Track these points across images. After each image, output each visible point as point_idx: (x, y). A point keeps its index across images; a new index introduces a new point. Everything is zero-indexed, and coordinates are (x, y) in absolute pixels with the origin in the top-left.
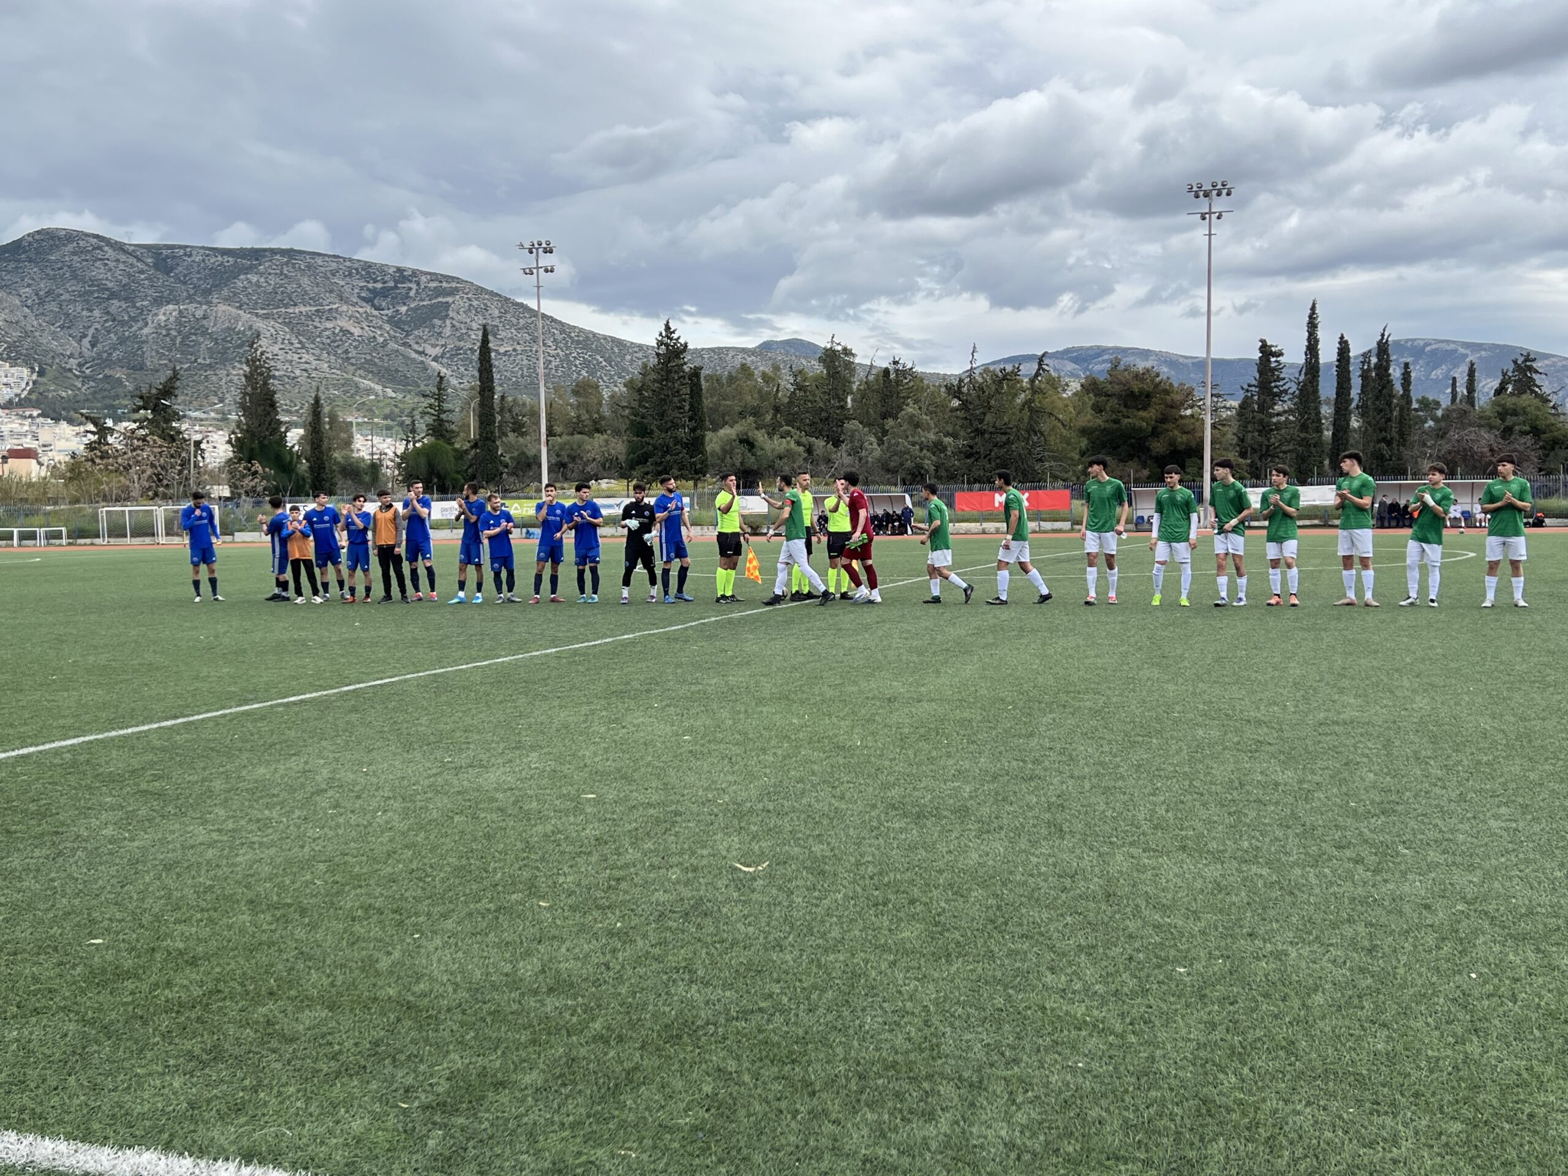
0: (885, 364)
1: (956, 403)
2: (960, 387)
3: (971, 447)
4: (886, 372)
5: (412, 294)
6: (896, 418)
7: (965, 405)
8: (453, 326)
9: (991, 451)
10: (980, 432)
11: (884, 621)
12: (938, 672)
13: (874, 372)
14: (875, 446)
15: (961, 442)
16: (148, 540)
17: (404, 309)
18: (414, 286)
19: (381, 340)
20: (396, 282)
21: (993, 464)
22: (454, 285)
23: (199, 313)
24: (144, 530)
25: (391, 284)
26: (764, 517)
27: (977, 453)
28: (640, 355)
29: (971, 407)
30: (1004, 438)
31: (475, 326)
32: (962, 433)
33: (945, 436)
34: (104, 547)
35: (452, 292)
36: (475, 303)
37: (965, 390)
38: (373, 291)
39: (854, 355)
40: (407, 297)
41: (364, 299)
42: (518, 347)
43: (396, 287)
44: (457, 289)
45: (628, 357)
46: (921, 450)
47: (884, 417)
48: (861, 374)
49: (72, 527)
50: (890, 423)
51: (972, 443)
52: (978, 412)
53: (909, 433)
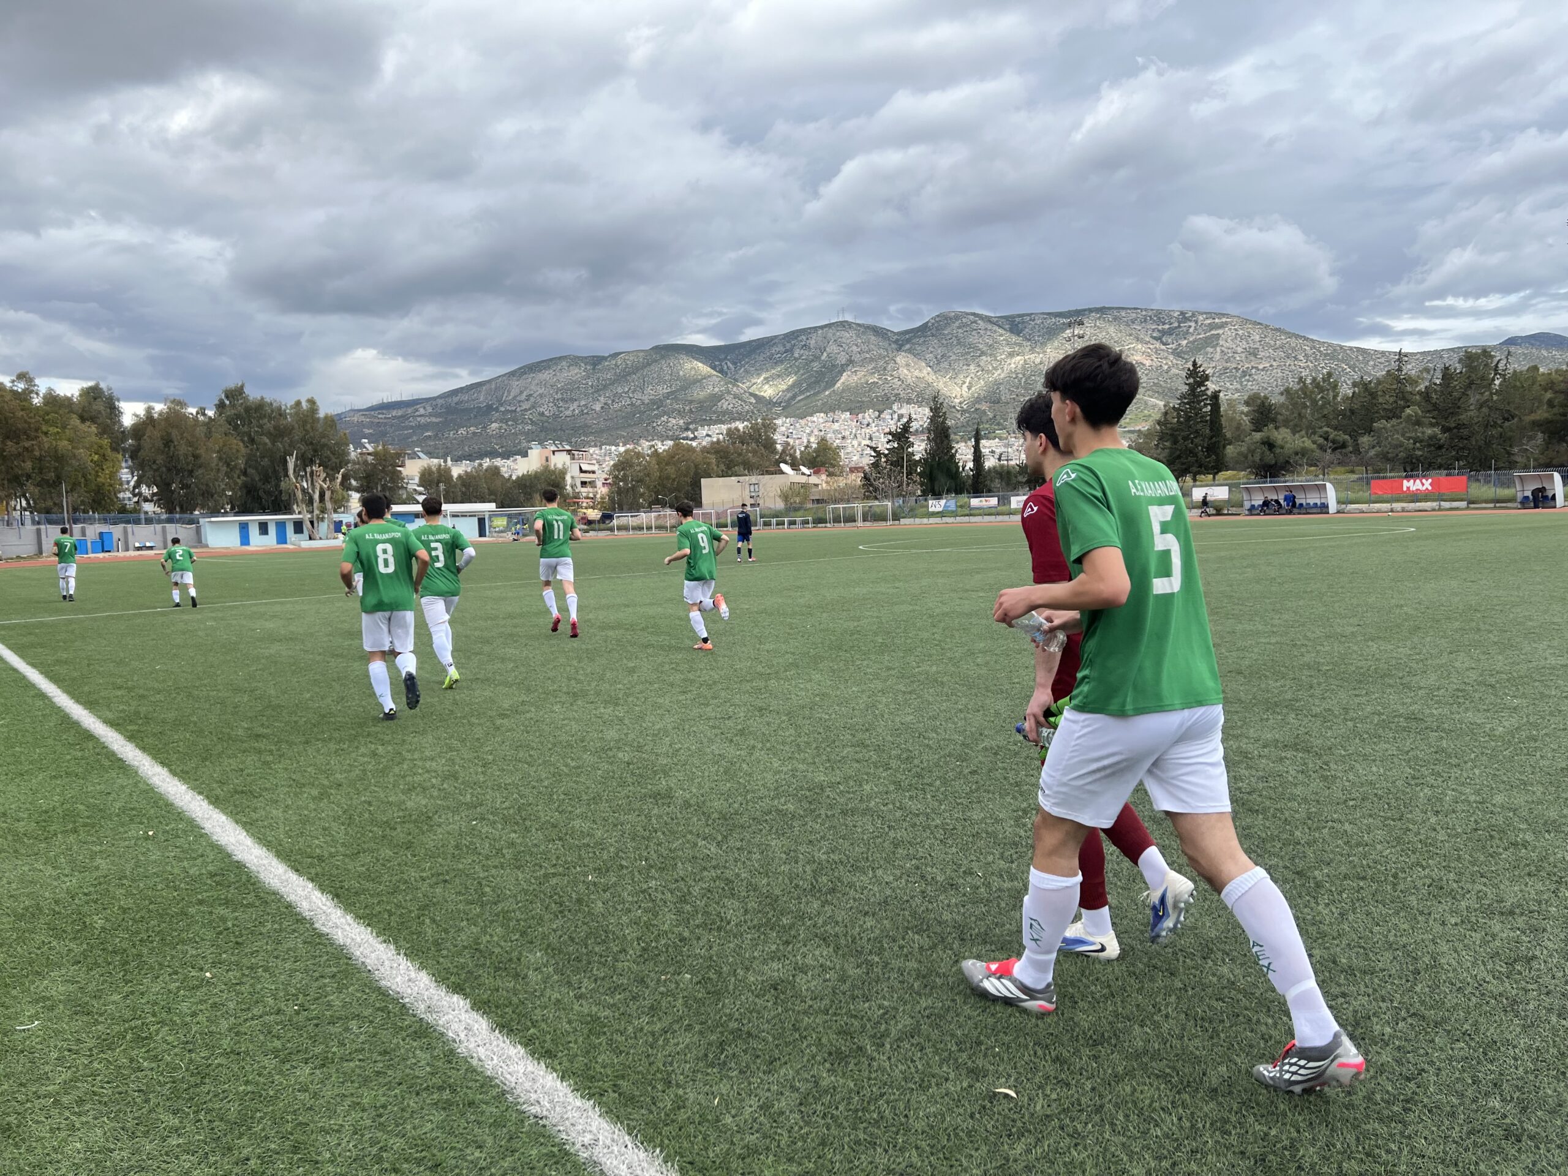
5: (1191, 330)
8: (1222, 351)
17: (1184, 342)
18: (1193, 324)
19: (1166, 367)
20: (1179, 323)
22: (1224, 320)
23: (1038, 361)
25: (1176, 324)
28: (1382, 360)
31: (1239, 350)
35: (1222, 326)
36: (1240, 332)
38: (1164, 333)
40: (1187, 332)
41: (1155, 338)
42: (1274, 364)
43: (1179, 327)
44: (1226, 323)
45: (1372, 363)
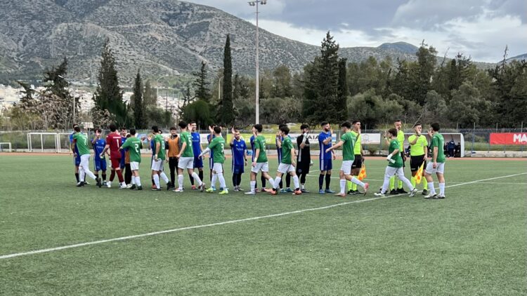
0: (453, 57)
1: (494, 80)
2: (496, 71)
3: (501, 106)
4: (454, 62)
5: (189, 17)
6: (457, 89)
7: (499, 82)
8: (211, 35)
9: (513, 109)
10: (507, 98)
11: (443, 207)
12: (472, 237)
13: (446, 61)
14: (444, 105)
15: (496, 104)
16: (52, 150)
17: (185, 26)
18: (190, 12)
19: (172, 43)
20: (181, 10)
21: (514, 117)
22: (212, 12)
23: (78, 28)
24: (50, 145)
25: (178, 11)
26: (378, 146)
27: (505, 110)
28: (312, 52)
29: (503, 83)
30: (522, 101)
31: (222, 35)
32: (497, 98)
33: (486, 100)
34: (29, 154)
35: (211, 16)
36: (223, 22)
37: (500, 73)
38: (170, 16)
39: (436, 52)
40: (187, 18)
41: (164, 20)
42: (246, 47)
43: (181, 13)
44: (213, 14)
45: (306, 53)
46: (472, 108)
47: (451, 88)
48: (439, 63)
49: (14, 142)
50: (454, 91)
51: (502, 104)
52: (507, 86)
53: (465, 98)
